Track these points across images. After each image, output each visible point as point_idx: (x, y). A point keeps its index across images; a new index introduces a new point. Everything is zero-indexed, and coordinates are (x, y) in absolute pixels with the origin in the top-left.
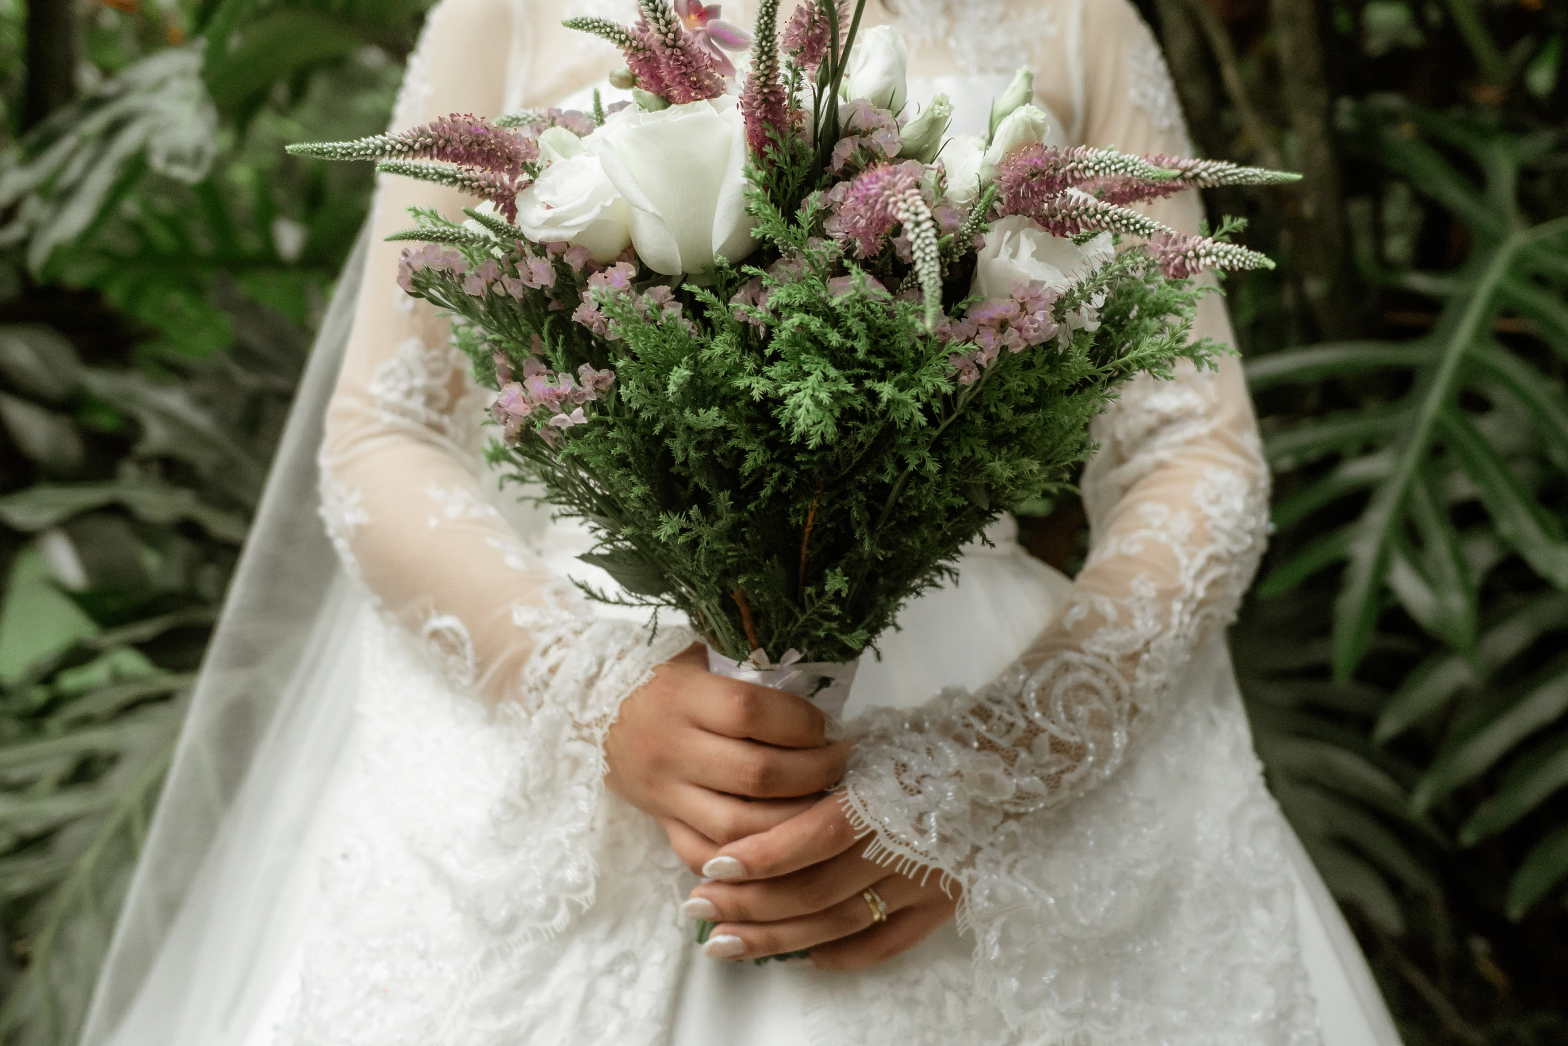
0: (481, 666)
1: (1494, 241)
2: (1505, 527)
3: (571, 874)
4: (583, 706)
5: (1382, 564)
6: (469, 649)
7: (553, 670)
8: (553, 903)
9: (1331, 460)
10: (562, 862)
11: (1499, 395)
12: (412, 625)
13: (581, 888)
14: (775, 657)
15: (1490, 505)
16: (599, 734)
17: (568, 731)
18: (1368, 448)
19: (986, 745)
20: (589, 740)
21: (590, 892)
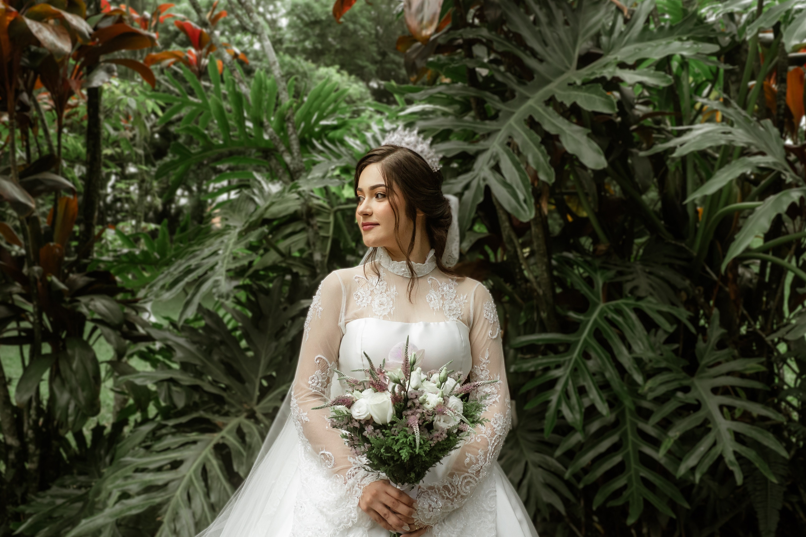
0: (335, 466)
1: (596, 305)
2: (591, 396)
3: (353, 515)
4: (361, 480)
5: (559, 403)
6: (333, 461)
7: (356, 473)
8: (349, 520)
9: (547, 369)
10: (351, 512)
11: (593, 354)
12: (317, 451)
13: (355, 518)
14: (403, 484)
15: (587, 388)
16: (362, 487)
17: (357, 485)
18: (558, 366)
19: (448, 498)
20: (360, 488)
21: (356, 519)
